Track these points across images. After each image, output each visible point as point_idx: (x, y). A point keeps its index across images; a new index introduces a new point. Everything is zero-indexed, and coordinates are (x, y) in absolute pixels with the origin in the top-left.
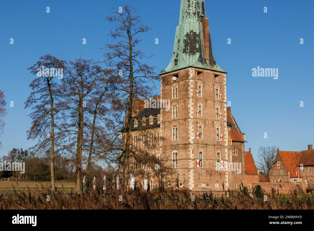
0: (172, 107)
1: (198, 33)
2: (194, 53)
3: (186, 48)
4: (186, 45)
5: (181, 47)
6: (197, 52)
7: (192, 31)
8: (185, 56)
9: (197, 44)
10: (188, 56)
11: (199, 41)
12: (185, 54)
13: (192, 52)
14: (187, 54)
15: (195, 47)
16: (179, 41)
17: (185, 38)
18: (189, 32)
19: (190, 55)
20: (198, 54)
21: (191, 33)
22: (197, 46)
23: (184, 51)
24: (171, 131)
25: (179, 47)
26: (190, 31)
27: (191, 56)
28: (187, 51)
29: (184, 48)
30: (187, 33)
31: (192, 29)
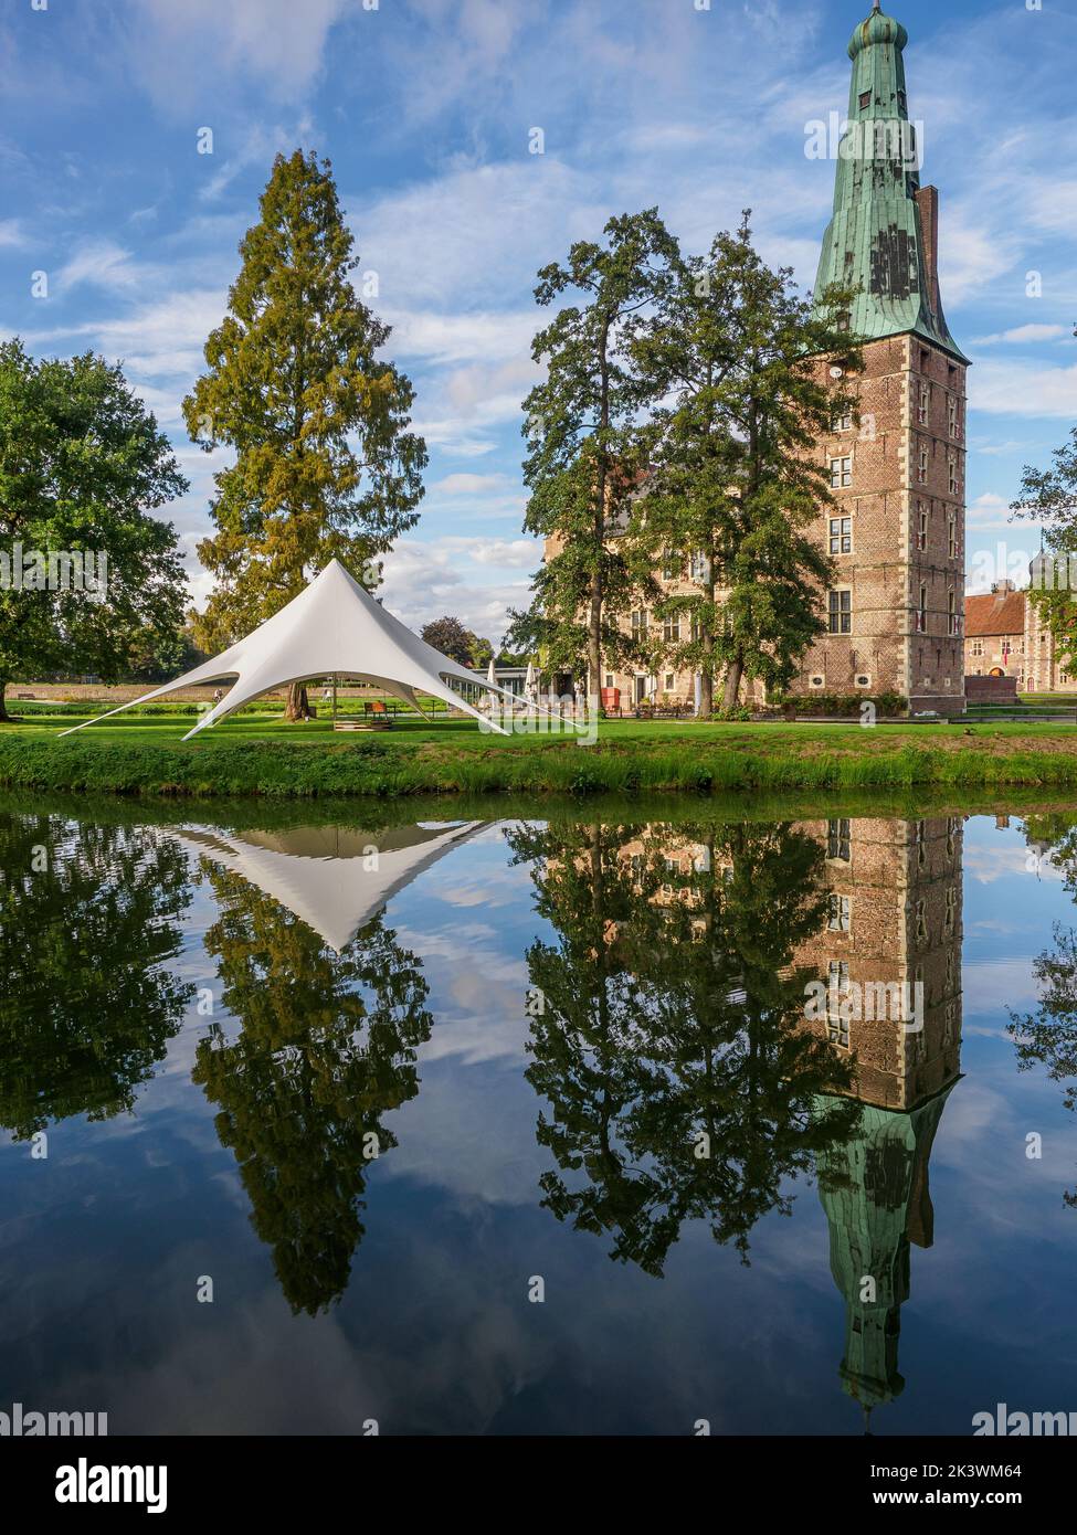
0: (828, 457)
1: (912, 232)
2: (904, 296)
3: (878, 276)
4: (878, 270)
5: (862, 276)
6: (914, 290)
7: (895, 226)
8: (879, 300)
9: (912, 267)
10: (887, 304)
11: (915, 259)
12: (877, 295)
13: (899, 290)
14: (884, 297)
15: (906, 275)
16: (849, 257)
17: (876, 248)
18: (885, 229)
19: (891, 299)
20: (915, 299)
21: (890, 231)
22: (912, 275)
23: (875, 287)
24: (825, 527)
25: (851, 276)
26: (890, 227)
27: (896, 302)
28: (883, 287)
29: (874, 277)
30: (880, 233)
31: (893, 219)
